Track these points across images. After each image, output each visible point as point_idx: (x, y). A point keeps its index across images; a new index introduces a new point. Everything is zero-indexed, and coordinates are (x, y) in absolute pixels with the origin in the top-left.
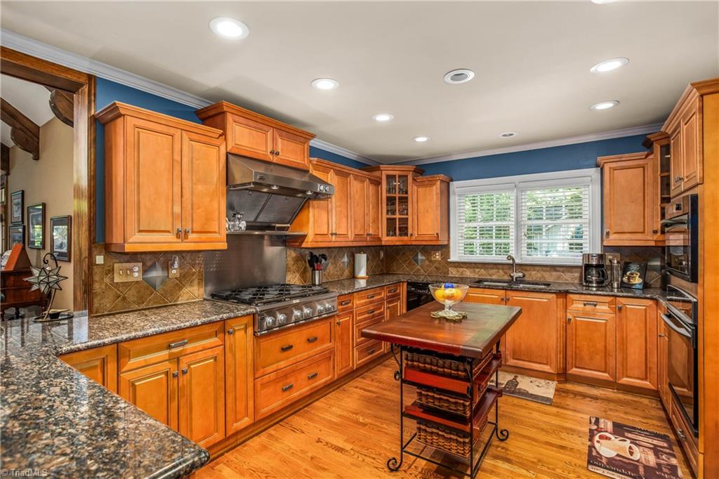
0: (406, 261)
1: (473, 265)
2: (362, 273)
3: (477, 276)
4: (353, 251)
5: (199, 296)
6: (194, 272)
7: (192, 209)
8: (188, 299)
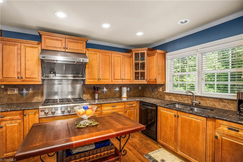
0: (149, 91)
1: (176, 95)
2: (125, 95)
3: (177, 101)
4: (121, 86)
5: (41, 100)
6: (39, 92)
7: (25, 70)
8: (36, 101)
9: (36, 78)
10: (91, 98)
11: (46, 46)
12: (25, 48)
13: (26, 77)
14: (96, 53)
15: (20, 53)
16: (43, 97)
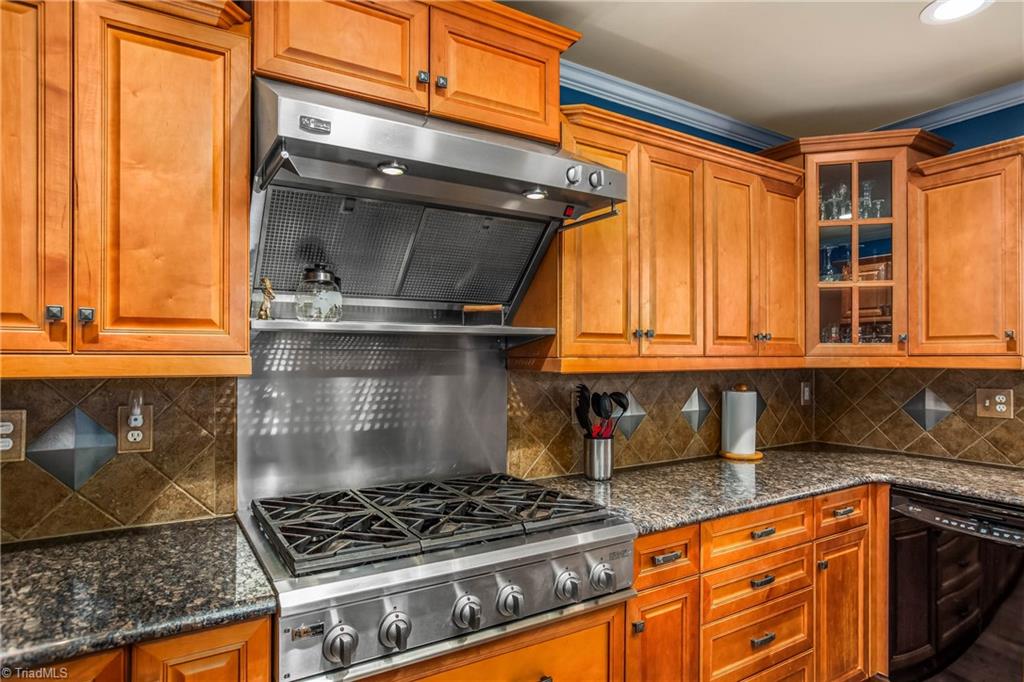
0: (883, 413)
2: (744, 444)
5: (219, 504)
6: (206, 439)
7: (116, 245)
8: (182, 515)
9: (209, 322)
10: (556, 469)
11: (291, 50)
12: (117, 42)
13: (122, 314)
14: (622, 145)
15: (68, 89)
16: (232, 478)
